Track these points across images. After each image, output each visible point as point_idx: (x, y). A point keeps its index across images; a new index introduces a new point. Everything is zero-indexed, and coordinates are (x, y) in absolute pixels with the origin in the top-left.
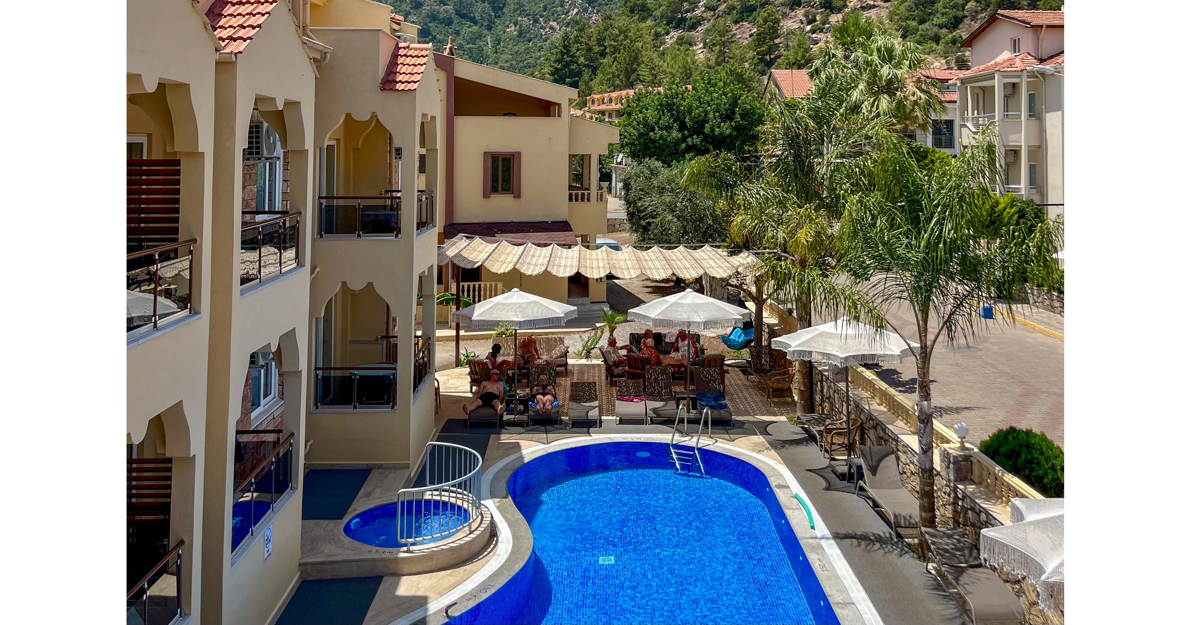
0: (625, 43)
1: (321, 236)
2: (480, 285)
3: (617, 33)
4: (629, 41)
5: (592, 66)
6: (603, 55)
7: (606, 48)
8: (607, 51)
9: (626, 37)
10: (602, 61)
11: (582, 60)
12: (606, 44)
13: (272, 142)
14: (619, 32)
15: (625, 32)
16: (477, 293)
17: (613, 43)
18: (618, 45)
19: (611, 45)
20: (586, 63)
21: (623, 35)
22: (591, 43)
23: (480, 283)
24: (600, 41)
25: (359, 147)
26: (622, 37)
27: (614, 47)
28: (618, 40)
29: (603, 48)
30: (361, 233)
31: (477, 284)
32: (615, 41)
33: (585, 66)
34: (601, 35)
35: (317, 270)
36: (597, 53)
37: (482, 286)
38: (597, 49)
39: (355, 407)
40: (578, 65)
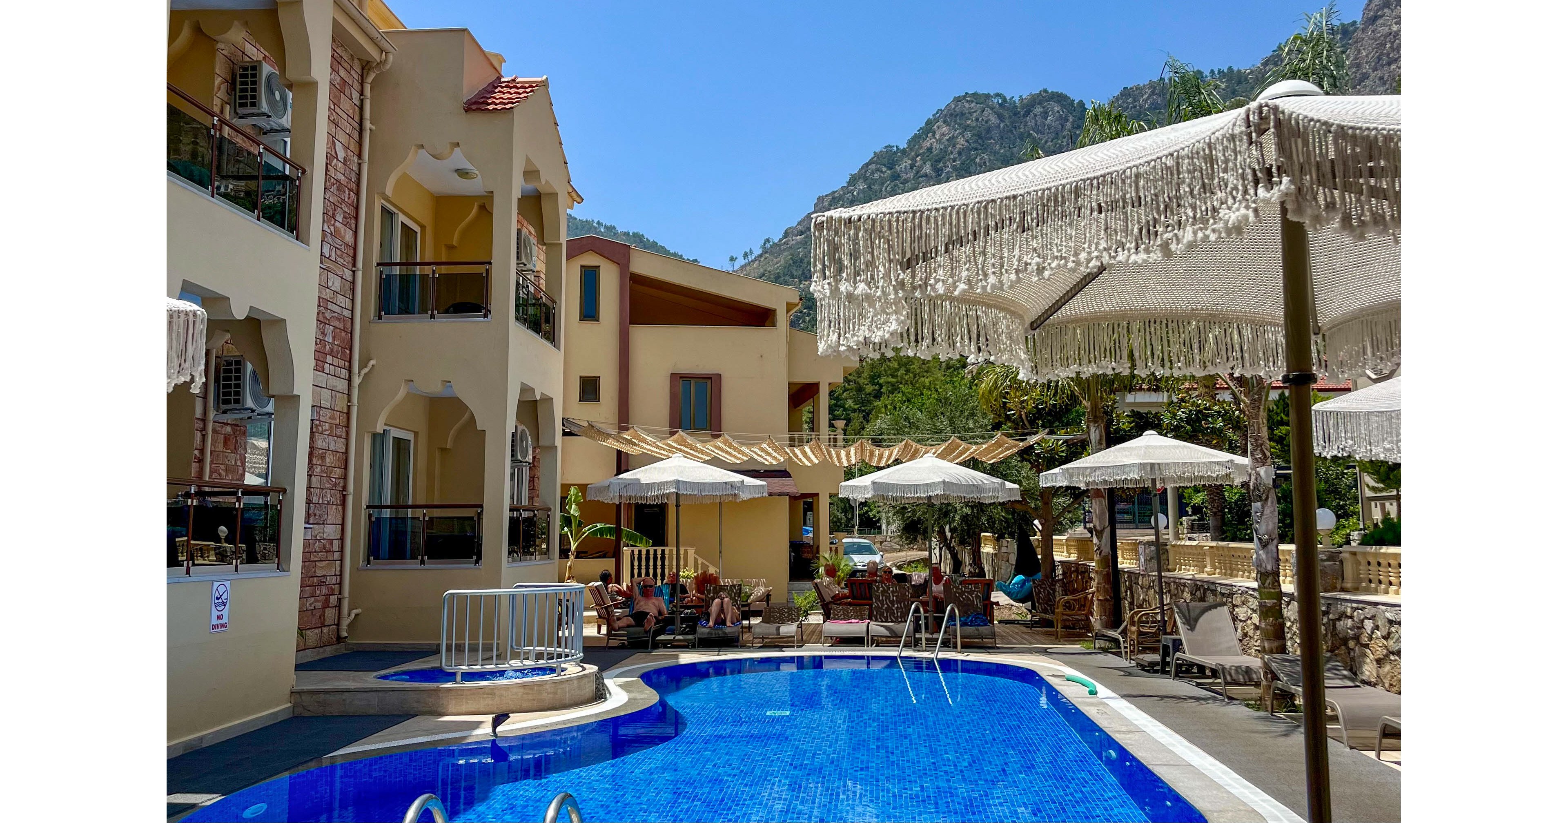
0: (906, 377)
1: (380, 318)
2: (663, 551)
3: (896, 366)
4: (911, 375)
5: (863, 411)
6: (878, 396)
7: (881, 386)
8: (884, 390)
9: (908, 371)
10: (876, 404)
11: (850, 403)
12: (881, 381)
13: (278, 98)
14: (899, 364)
15: (905, 365)
16: (659, 563)
17: (890, 379)
18: (897, 382)
19: (888, 383)
20: (856, 407)
21: (903, 368)
22: (862, 381)
23: (663, 548)
24: (873, 379)
25: (454, 243)
26: (902, 372)
27: (893, 385)
28: (897, 376)
29: (877, 387)
30: (435, 312)
31: (659, 550)
32: (893, 377)
33: (854, 411)
34: (875, 371)
35: (372, 362)
36: (870, 394)
37: (667, 552)
38: (869, 388)
39: (422, 562)
40: (845, 410)
